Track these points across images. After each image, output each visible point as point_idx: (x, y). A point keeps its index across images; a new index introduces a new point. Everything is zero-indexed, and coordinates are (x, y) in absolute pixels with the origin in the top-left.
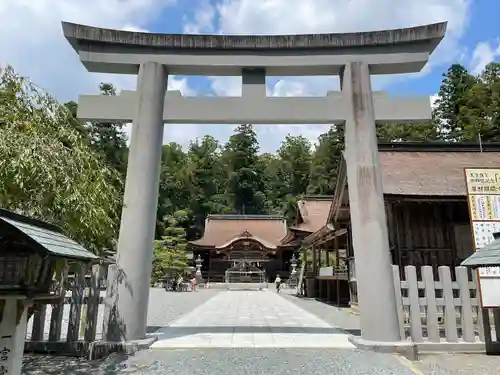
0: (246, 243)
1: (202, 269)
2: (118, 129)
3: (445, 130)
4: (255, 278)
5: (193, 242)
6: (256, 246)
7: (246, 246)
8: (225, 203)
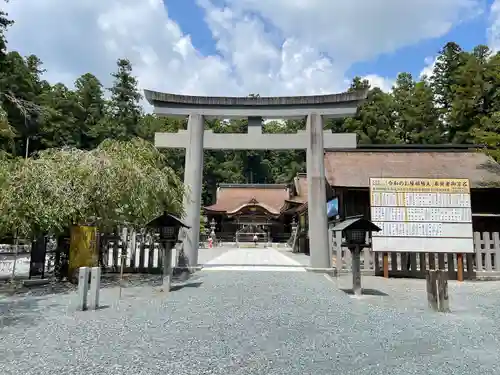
0: (253, 209)
1: (215, 231)
2: (135, 103)
3: (438, 106)
4: (261, 238)
5: (208, 208)
6: (261, 211)
7: (252, 212)
8: (234, 170)
